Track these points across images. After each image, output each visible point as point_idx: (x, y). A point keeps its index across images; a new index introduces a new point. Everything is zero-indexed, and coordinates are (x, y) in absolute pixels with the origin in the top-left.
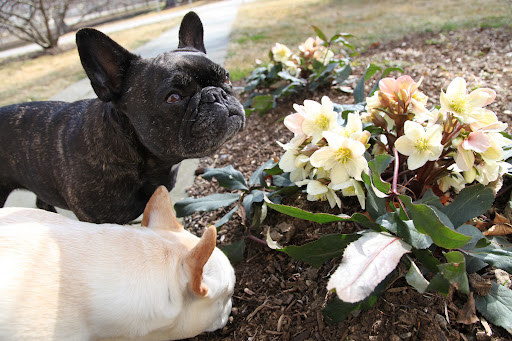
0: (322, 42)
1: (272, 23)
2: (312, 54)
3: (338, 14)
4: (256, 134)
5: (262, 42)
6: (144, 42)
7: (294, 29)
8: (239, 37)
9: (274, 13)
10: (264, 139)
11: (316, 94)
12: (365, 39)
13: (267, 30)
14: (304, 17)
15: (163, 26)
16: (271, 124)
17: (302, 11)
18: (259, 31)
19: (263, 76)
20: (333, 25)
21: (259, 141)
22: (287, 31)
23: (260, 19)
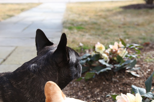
0: (122, 46)
1: (86, 19)
2: (116, 51)
3: (124, 19)
4: (84, 92)
5: (82, 31)
6: (11, 16)
7: (99, 25)
8: (68, 25)
9: (87, 12)
10: (89, 96)
11: (117, 73)
12: (141, 39)
13: (84, 23)
14: (105, 18)
15: (22, 7)
16: (92, 88)
17: (103, 14)
18: (80, 23)
19: (89, 59)
20: (122, 26)
21: (86, 97)
22: (96, 26)
23: (79, 14)
